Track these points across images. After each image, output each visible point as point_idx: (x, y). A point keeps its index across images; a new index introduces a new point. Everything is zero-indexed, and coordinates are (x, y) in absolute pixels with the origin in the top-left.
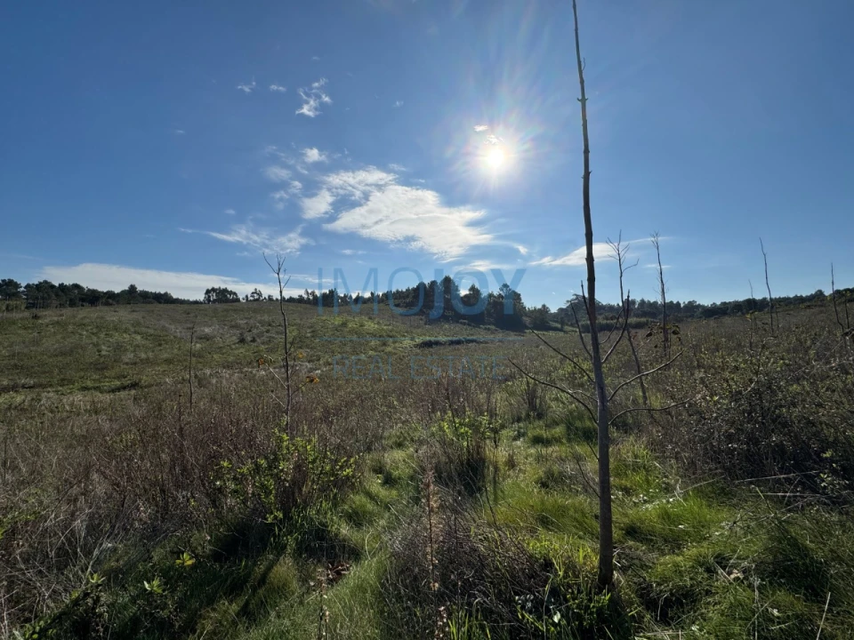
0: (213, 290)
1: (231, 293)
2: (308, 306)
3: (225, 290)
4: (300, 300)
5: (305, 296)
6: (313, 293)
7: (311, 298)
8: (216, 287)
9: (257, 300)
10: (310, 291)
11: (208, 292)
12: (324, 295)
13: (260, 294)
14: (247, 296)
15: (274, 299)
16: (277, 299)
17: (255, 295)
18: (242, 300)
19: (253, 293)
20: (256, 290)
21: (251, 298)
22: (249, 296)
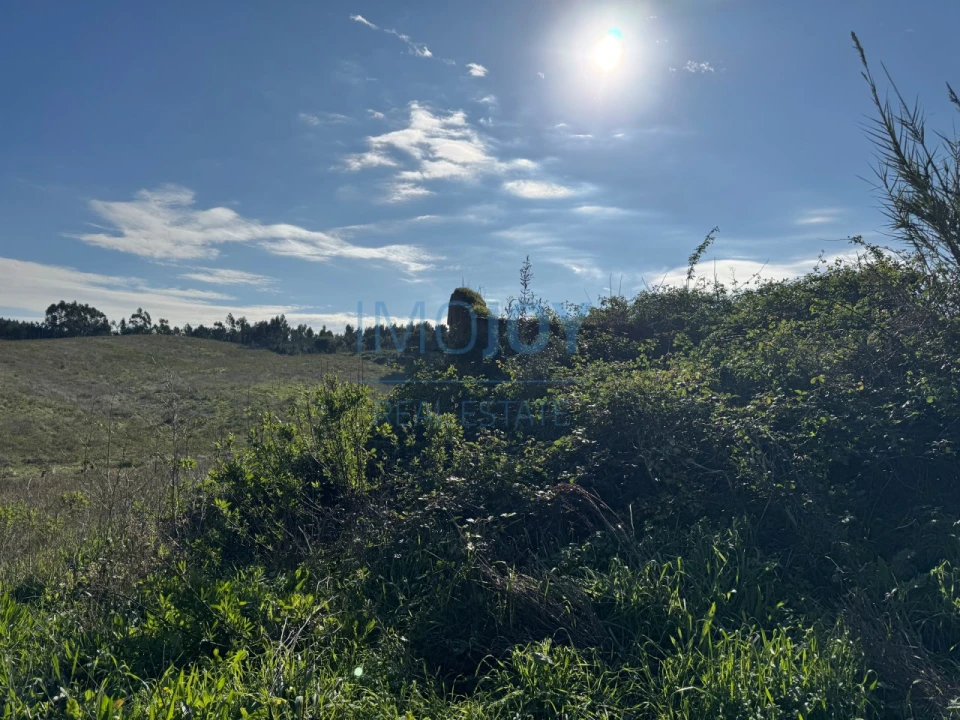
0: (62, 305)
1: (94, 313)
2: (234, 346)
3: (86, 309)
4: (218, 334)
5: (228, 326)
6: (242, 322)
7: (238, 329)
8: (69, 301)
9: (138, 330)
10: (236, 318)
11: (52, 309)
12: (262, 326)
13: (147, 320)
14: (123, 322)
15: (172, 328)
16: (177, 330)
17: (138, 320)
18: (114, 329)
19: (134, 316)
20: (140, 310)
21: (131, 326)
22: (127, 322)
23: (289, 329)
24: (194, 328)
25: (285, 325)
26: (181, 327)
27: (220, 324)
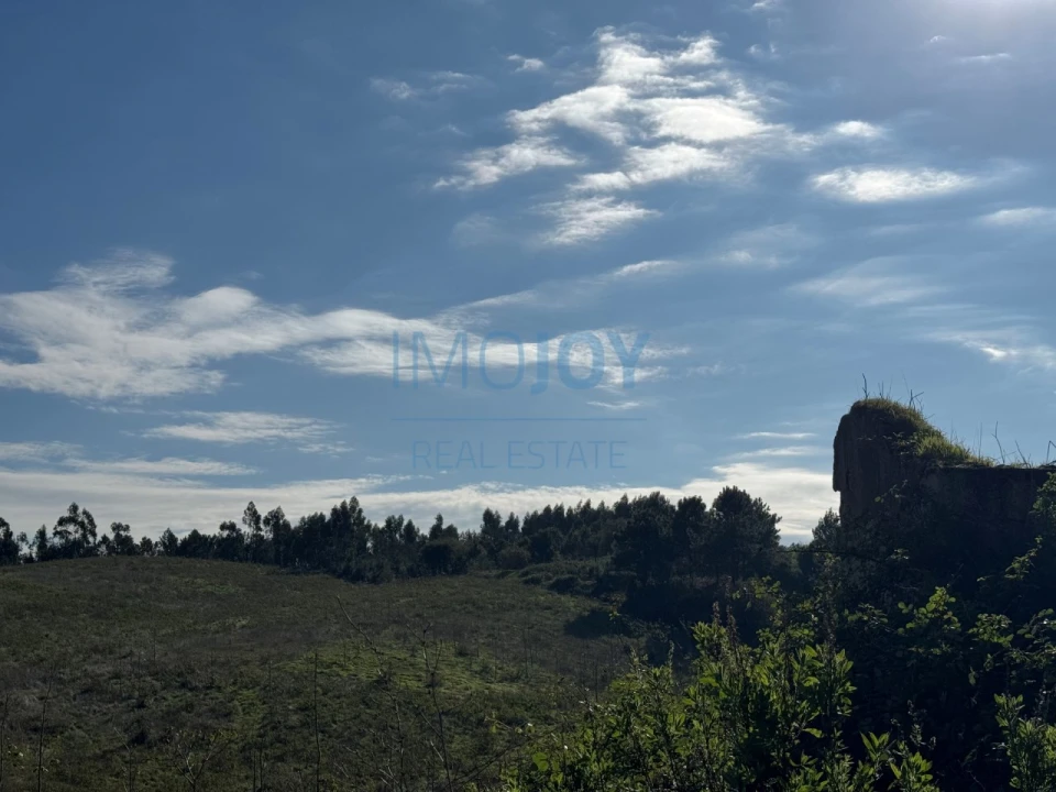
2: (260, 571)
4: (228, 546)
5: (246, 530)
6: (275, 518)
7: (267, 533)
9: (72, 550)
10: (263, 512)
12: (315, 523)
13: (88, 526)
14: (42, 534)
15: (137, 541)
16: (146, 542)
17: (71, 528)
18: (25, 550)
19: (62, 522)
20: (74, 508)
21: (57, 541)
22: (49, 533)
23: (369, 526)
24: (181, 536)
25: (360, 520)
26: (155, 538)
27: (232, 527)
